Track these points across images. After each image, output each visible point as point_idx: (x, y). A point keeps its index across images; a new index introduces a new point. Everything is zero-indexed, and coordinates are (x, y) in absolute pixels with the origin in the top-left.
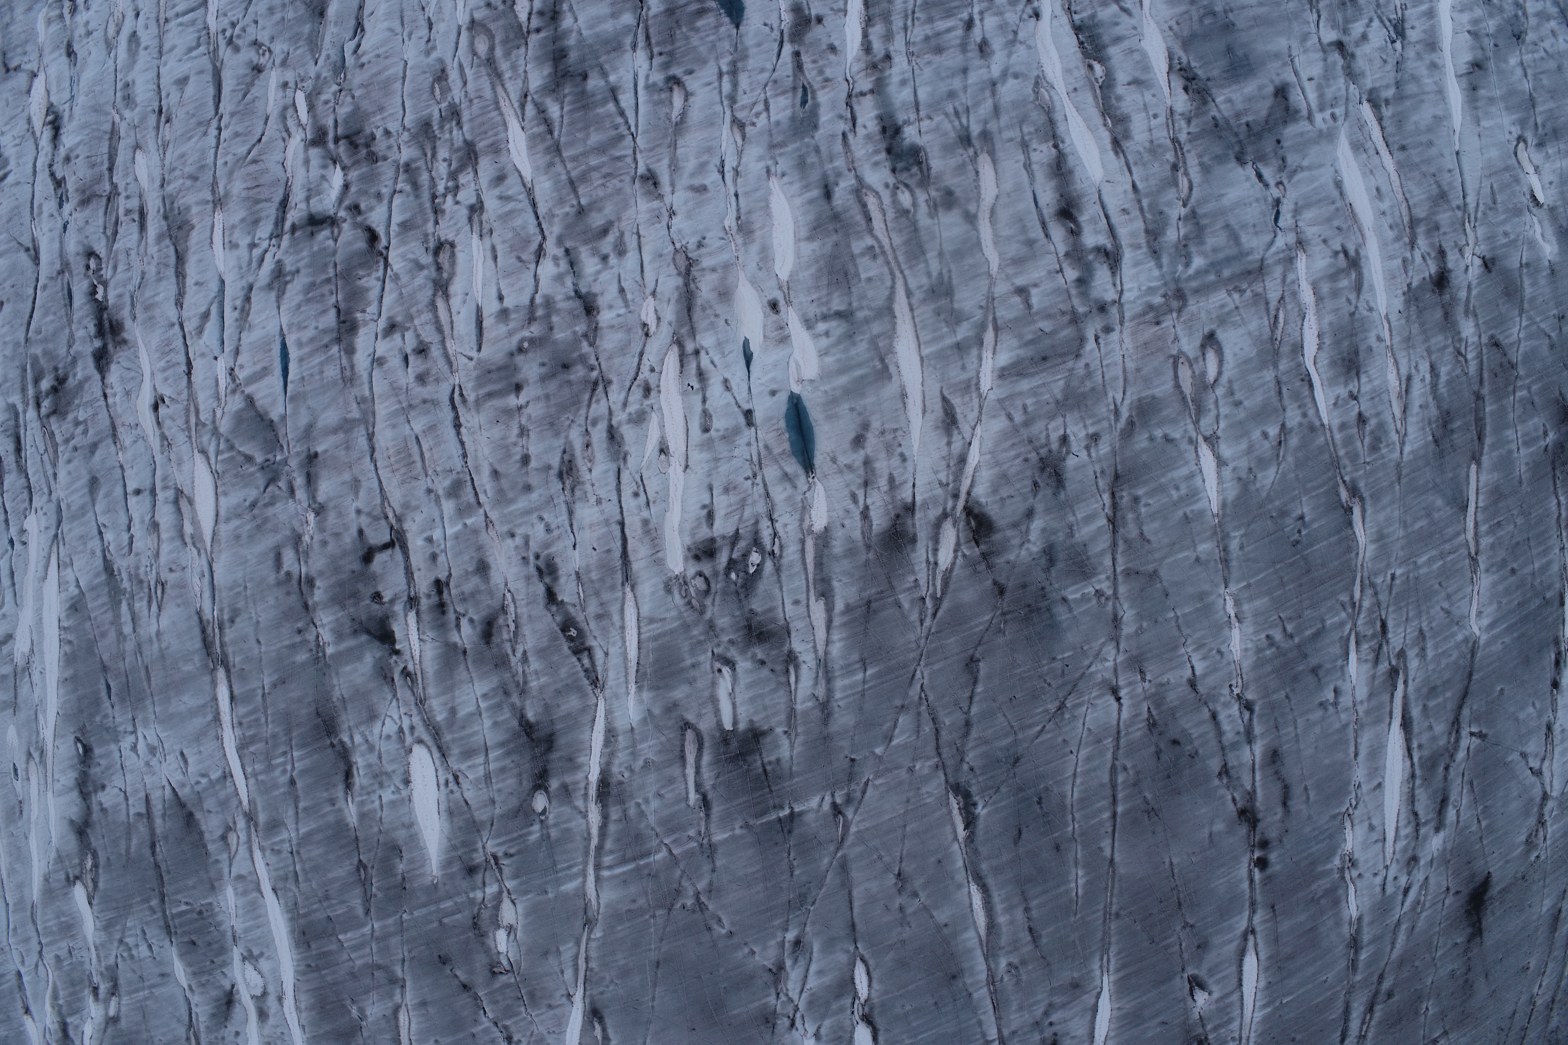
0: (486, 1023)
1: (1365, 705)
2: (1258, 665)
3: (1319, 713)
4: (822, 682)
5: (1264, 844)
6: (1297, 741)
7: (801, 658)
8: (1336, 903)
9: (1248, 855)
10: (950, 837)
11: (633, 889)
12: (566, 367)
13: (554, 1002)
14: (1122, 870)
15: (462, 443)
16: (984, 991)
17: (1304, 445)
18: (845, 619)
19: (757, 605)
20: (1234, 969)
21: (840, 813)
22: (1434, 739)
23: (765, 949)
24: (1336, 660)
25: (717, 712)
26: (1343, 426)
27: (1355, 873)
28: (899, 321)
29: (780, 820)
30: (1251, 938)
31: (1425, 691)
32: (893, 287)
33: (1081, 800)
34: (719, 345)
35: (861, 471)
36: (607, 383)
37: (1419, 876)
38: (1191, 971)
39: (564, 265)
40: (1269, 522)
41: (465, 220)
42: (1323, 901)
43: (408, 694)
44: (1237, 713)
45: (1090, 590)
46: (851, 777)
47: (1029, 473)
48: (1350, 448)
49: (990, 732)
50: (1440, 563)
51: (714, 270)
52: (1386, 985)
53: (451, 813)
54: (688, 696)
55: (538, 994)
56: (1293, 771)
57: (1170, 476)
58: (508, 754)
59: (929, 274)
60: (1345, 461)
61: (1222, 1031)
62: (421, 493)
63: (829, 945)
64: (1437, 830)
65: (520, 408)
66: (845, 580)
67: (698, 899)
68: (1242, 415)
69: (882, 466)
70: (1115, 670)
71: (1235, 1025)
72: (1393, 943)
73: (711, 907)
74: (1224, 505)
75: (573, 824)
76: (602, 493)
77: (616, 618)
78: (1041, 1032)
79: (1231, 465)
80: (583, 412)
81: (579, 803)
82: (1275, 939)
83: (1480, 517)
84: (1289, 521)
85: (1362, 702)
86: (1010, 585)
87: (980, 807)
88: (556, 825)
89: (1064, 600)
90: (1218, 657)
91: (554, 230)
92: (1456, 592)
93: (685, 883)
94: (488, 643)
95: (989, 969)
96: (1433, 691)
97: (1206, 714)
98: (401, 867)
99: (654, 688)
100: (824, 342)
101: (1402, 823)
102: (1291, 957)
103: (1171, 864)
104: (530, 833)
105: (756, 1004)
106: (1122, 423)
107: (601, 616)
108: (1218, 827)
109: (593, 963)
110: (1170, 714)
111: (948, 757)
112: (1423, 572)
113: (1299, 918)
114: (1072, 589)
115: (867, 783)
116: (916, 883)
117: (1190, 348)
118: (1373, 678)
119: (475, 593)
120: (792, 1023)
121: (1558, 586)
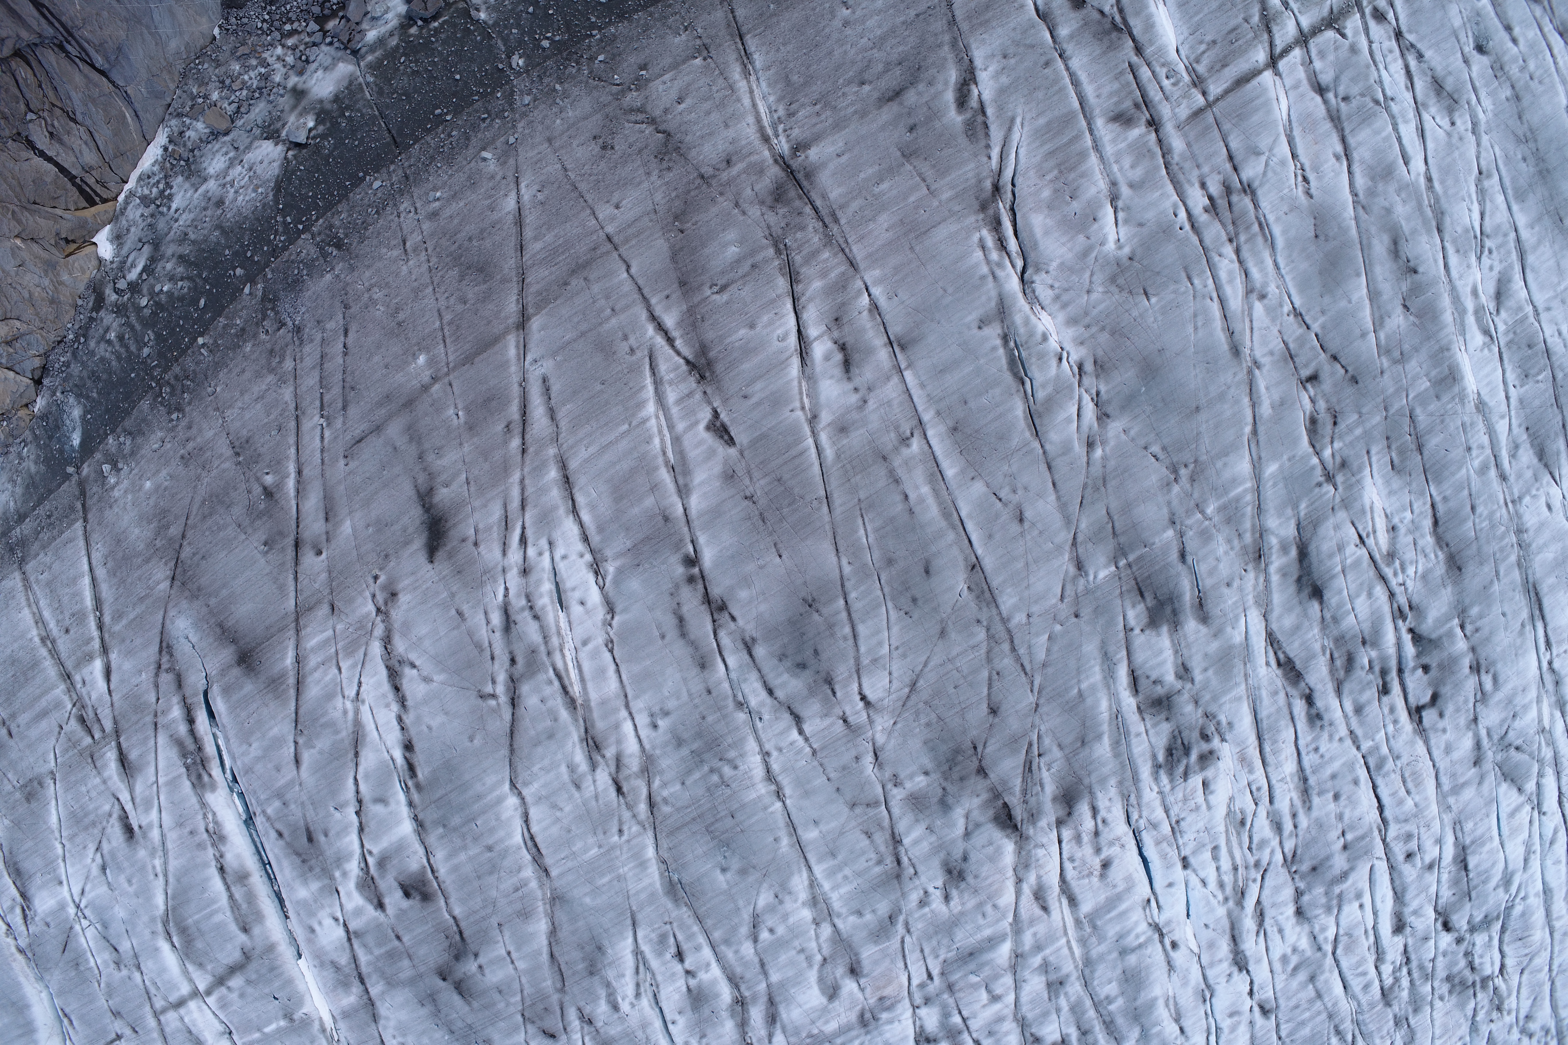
1: (620, 716)
2: (739, 742)
3: (668, 706)
5: (691, 580)
6: (684, 679)
7: (1127, 691)
8: (600, 526)
9: (705, 569)
11: (1227, 473)
13: (1268, 358)
14: (827, 544)
15: (1376, 796)
16: (926, 419)
17: (734, 929)
18: (1101, 729)
19: (1166, 727)
20: (690, 455)
21: (1079, 567)
22: (536, 691)
23: (1117, 437)
24: (661, 753)
26: (695, 950)
27: (588, 557)
29: (1125, 556)
30: (681, 488)
31: (559, 735)
33: (878, 606)
35: (1102, 843)
36: (1285, 865)
38: (735, 452)
39: (1321, 939)
40: (755, 863)
41: (1387, 952)
43: (1400, 602)
44: (750, 698)
45: (907, 786)
46: (1075, 602)
47: (972, 867)
48: (688, 932)
49: (971, 657)
50: (574, 849)
51: (1220, 961)
53: (1363, 512)
54: (1207, 645)
56: (681, 650)
58: (1328, 571)
59: (1066, 995)
60: (689, 922)
61: (684, 391)
62: (1404, 755)
63: (1066, 448)
64: (506, 604)
65: (1343, 833)
66: (1104, 759)
67: (1177, 475)
68: (796, 943)
69: (1087, 850)
70: (871, 723)
71: (672, 398)
72: (522, 486)
73: (1165, 470)
75: (1277, 520)
76: (1283, 787)
77: (1265, 694)
78: (863, 382)
79: (799, 903)
80: (1300, 840)
81: (1274, 539)
82: (655, 486)
83: (538, 893)
84: (738, 866)
85: (625, 719)
86: (974, 778)
87: (966, 589)
88: (1289, 517)
89: (926, 773)
90: (780, 744)
91: (1330, 961)
92: (550, 825)
93: (1188, 486)
94: (1349, 654)
95: (926, 439)
96: (551, 735)
97: (780, 694)
102: (634, 471)
103: (780, 556)
105: (1114, 382)
106: (901, 919)
107: (1275, 693)
108: (743, 594)
109: (1246, 400)
110: (812, 692)
111: (999, 629)
112: (591, 840)
113: (636, 510)
114: (924, 784)
115: (1062, 598)
116: (1006, 515)
117: (849, 986)
118: (619, 742)
119: (1362, 691)
120: (1080, 367)
121: (432, 839)
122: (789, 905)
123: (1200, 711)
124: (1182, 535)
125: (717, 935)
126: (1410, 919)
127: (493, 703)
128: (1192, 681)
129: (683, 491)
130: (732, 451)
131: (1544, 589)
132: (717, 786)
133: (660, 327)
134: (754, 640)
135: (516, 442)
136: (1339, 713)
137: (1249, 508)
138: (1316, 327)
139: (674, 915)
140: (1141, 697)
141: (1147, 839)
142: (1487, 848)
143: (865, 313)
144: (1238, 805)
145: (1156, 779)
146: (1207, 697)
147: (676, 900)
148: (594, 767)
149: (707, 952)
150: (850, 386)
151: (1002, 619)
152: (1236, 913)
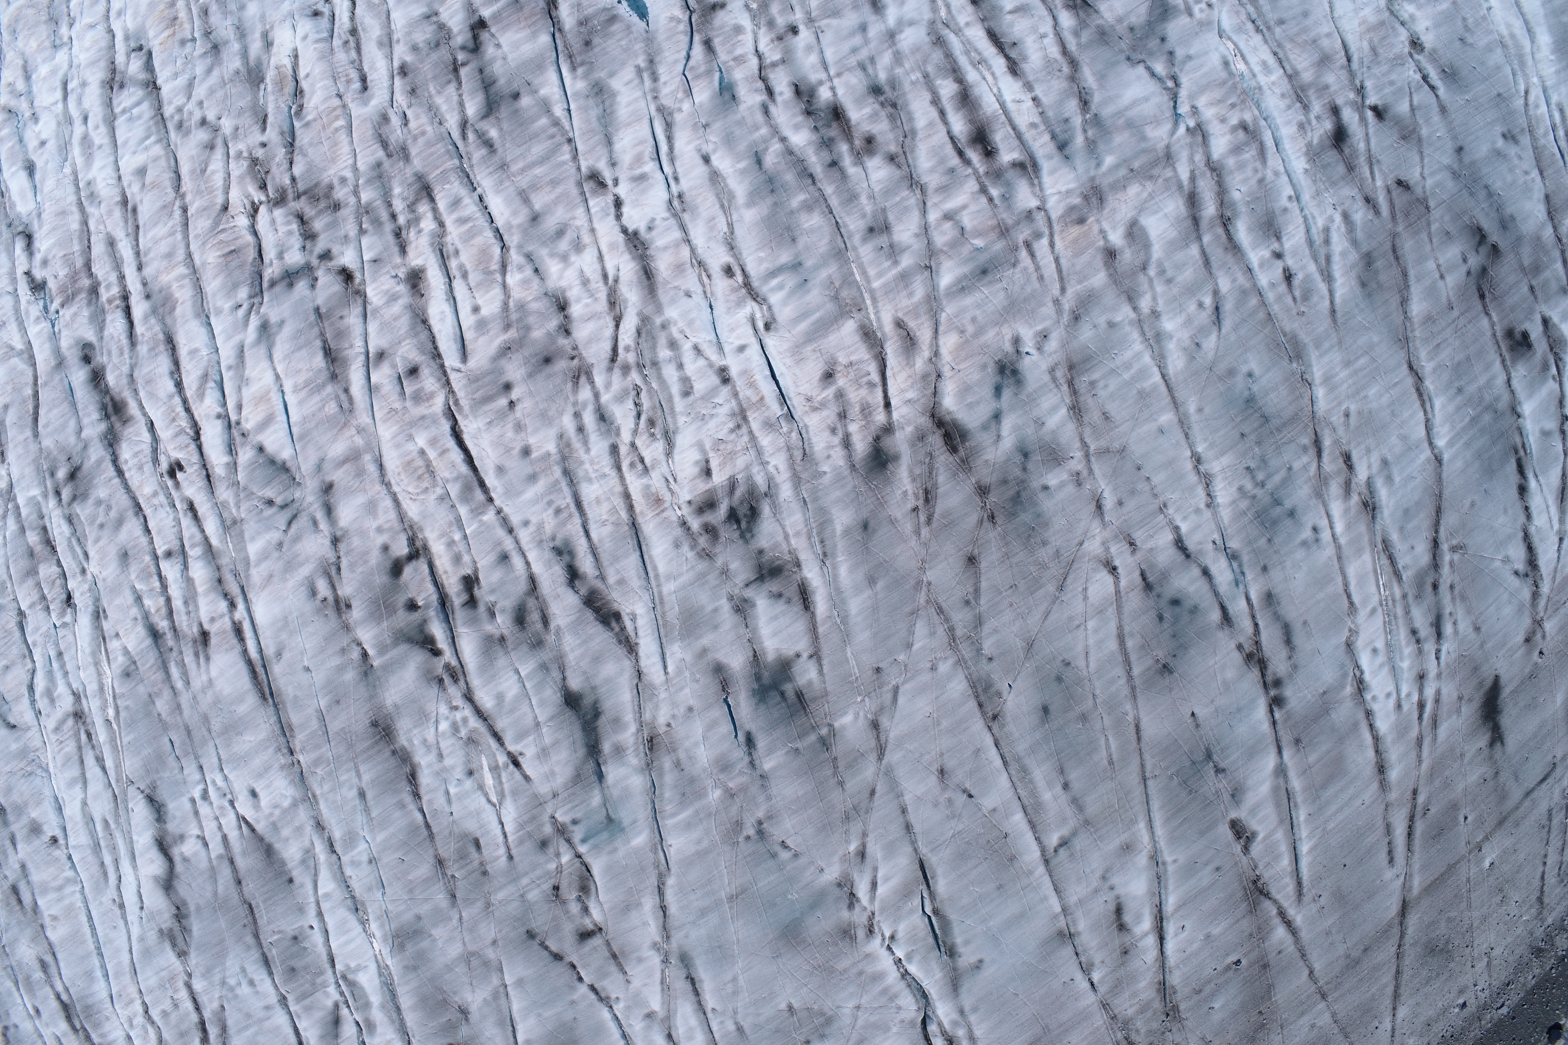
2: (1236, 516)
3: (1302, 552)
5: (1277, 684)
6: (1288, 582)
7: (814, 587)
9: (1264, 695)
11: (696, 832)
12: (548, 361)
15: (465, 448)
16: (1040, 869)
17: (1238, 307)
18: (847, 541)
19: (763, 543)
21: (876, 722)
22: (1417, 558)
23: (830, 864)
24: (1309, 500)
26: (1274, 284)
29: (822, 738)
34: (684, 315)
35: (836, 405)
36: (589, 369)
37: (1430, 692)
39: (528, 271)
40: (1220, 383)
43: (457, 688)
44: (1227, 565)
45: (1067, 474)
46: (879, 686)
47: (989, 378)
48: (1282, 303)
50: (1388, 394)
56: (1289, 609)
58: (559, 727)
59: (864, 216)
60: (1281, 315)
63: (890, 850)
64: (1438, 643)
65: (512, 407)
66: (839, 506)
67: (760, 828)
68: (1176, 290)
69: (854, 396)
70: (1105, 544)
72: (1419, 758)
73: (773, 833)
75: (630, 781)
78: (1104, 897)
79: (1175, 338)
80: (570, 401)
84: (1238, 379)
85: (1341, 535)
86: (992, 483)
88: (615, 785)
89: (1045, 488)
91: (514, 240)
92: (1409, 418)
93: (745, 816)
94: (522, 627)
96: (1406, 515)
97: (1196, 572)
99: (683, 638)
100: (779, 294)
102: (1324, 786)
104: (592, 797)
105: (831, 921)
106: (1066, 318)
107: (621, 582)
108: (1230, 674)
109: (673, 909)
110: (1165, 576)
111: (966, 651)
112: (1374, 405)
113: (1324, 748)
114: (1049, 476)
115: (896, 690)
116: (959, 776)
117: (1116, 238)
118: (1347, 511)
119: (502, 583)
120: (871, 931)
121: (1506, 397)
122: (1185, 335)
123: (720, 562)
124: (752, 764)
125: (1254, 301)
126: (402, 289)
127: (1454, 542)
128: (731, 598)
129: (1281, 771)
130: (1233, 815)
131: (252, 699)
132: (1259, 468)
133: (1288, 924)
134: (1221, 627)
135: (1421, 799)
136: (531, 556)
137: (668, 794)
138: (583, 989)
139: (1296, 325)
141: (776, 409)
142: (301, 379)
143: (1097, 962)
144: (660, 446)
145: (770, 480)
146: (713, 579)
147: (1294, 340)
148: (1369, 483)
149: (1263, 280)
150: (1116, 892)
152: (649, 310)
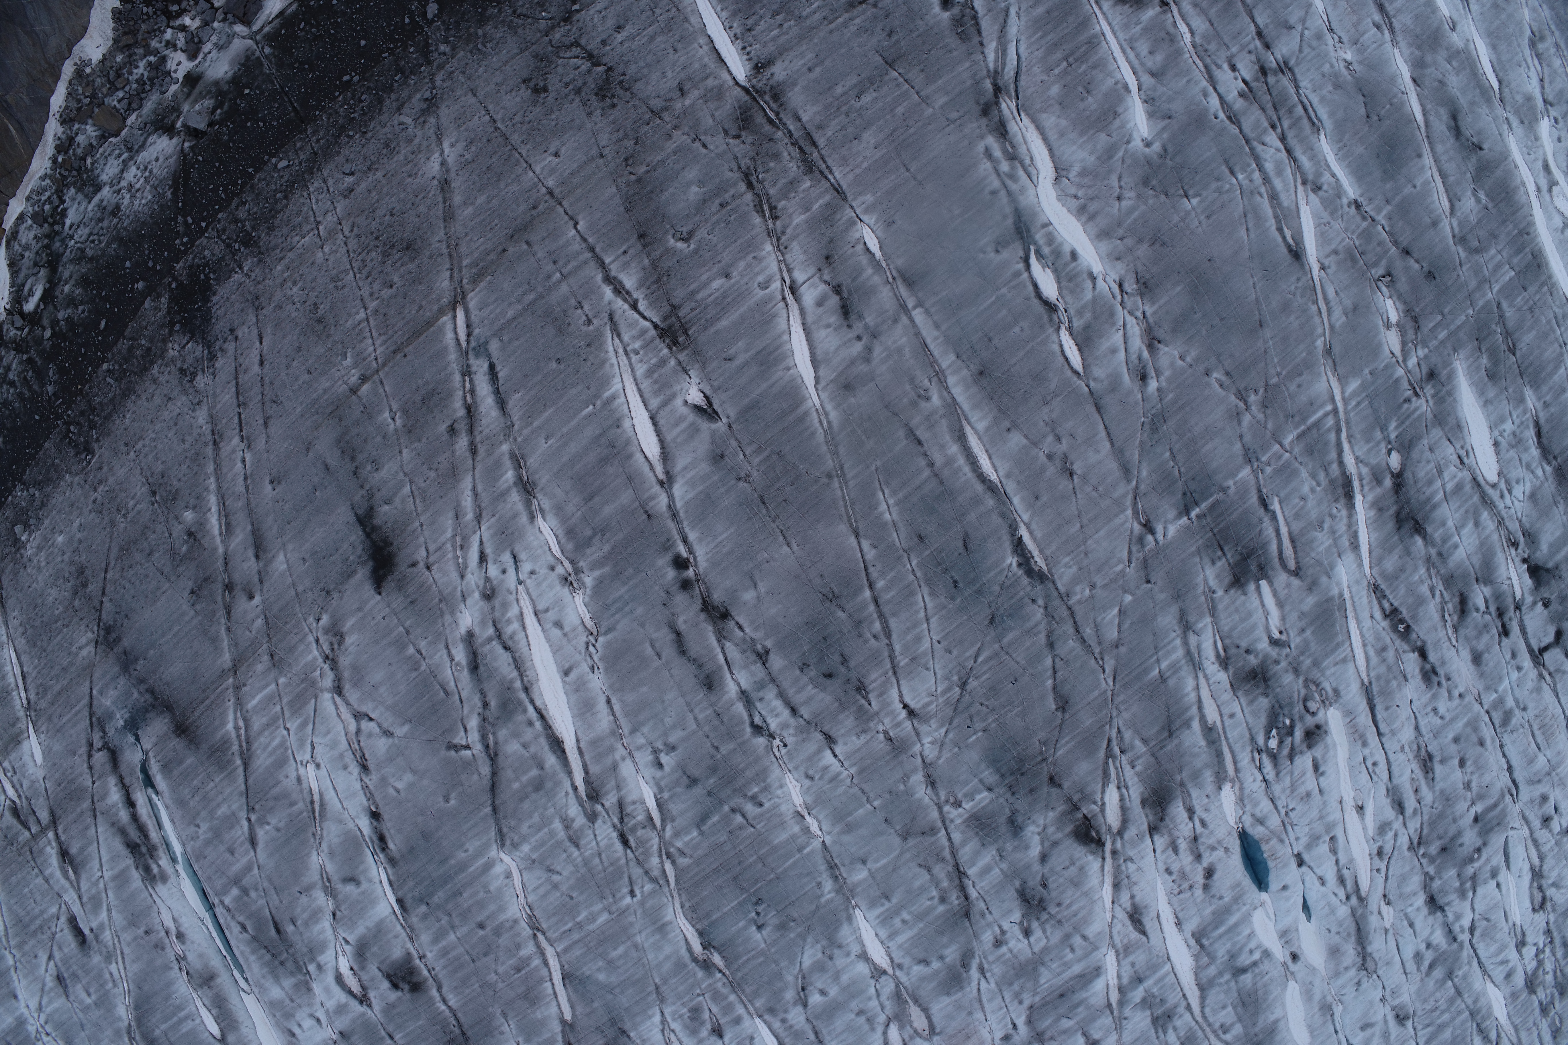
0: (1380, 218)
1: (617, 756)
2: (762, 775)
3: (673, 739)
4: (1193, 649)
6: (688, 704)
7: (1217, 666)
8: (571, 533)
9: (701, 570)
10: (1034, 526)
11: (1303, 398)
12: (1444, 849)
13: (1333, 258)
14: (843, 528)
15: (1504, 756)
16: (944, 365)
18: (1188, 714)
19: (1264, 703)
20: (669, 437)
21: (1145, 526)
22: (516, 735)
23: (1172, 364)
24: (671, 797)
25: (1275, 594)
26: (738, 1021)
27: (560, 570)
28: (1193, 982)
29: (1197, 504)
30: (662, 476)
31: (549, 785)
32: (1203, 1007)
33: (912, 594)
34: (1333, 911)
35: (1202, 848)
36: (1411, 848)
37: (474, 578)
38: (720, 426)
39: (1456, 928)
40: (796, 915)
41: (1528, 933)
42: (588, 532)
43: (1510, 528)
44: (769, 720)
45: (967, 806)
46: (1145, 565)
47: (1054, 894)
48: (724, 1003)
49: (1028, 643)
50: (579, 919)
51: (1346, 969)
52: (462, 443)
53: (1459, 427)
54: (1302, 601)
55: (1349, 263)
56: (681, 670)
57: (915, 931)
58: (1429, 499)
59: (1175, 1029)
60: (725, 991)
61: (654, 361)
62: (1531, 705)
63: (1115, 384)
64: (470, 635)
65: (1473, 803)
66: (1196, 749)
67: (1246, 403)
68: (854, 1005)
69: (1186, 858)
70: (918, 734)
71: (641, 370)
72: (476, 495)
73: (1233, 398)
74: (850, 919)
75: (1366, 447)
76: (1401, 757)
77: (1372, 653)
78: (866, 327)
79: (853, 956)
80: (1426, 817)
81: (1365, 470)
82: (632, 479)
83: (544, 972)
84: (775, 921)
85: (623, 759)
86: (1045, 789)
87: (1014, 564)
88: (1379, 443)
89: (990, 789)
90: (811, 772)
91: (1467, 951)
92: (548, 893)
93: (1261, 416)
94: (1462, 594)
95: (947, 389)
96: (538, 785)
97: (805, 712)
98: (1484, 361)
99: (1330, 600)
100: (1252, 945)
101: (521, 636)
102: (604, 461)
103: (788, 545)
104: (1397, 428)
105: (1162, 302)
106: (975, 962)
108: (747, 596)
110: (842, 704)
111: (1057, 607)
112: (598, 906)
113: (611, 508)
114: (987, 801)
115: (1129, 563)
116: (1052, 469)
118: (619, 785)
119: (1480, 635)
120: (1121, 287)
121: (414, 920)
122: (842, 961)
123: (1301, 680)
125: (758, 1003)
126: (1551, 892)
127: (466, 754)
128: (1289, 645)
130: (717, 425)
132: (741, 829)
133: (620, 289)
134: (767, 649)
137: (1332, 435)
139: (705, 984)
140: (1231, 671)
146: (1307, 662)
148: (592, 818)
150: (852, 334)
151: (1060, 596)
152: (1360, 912)
